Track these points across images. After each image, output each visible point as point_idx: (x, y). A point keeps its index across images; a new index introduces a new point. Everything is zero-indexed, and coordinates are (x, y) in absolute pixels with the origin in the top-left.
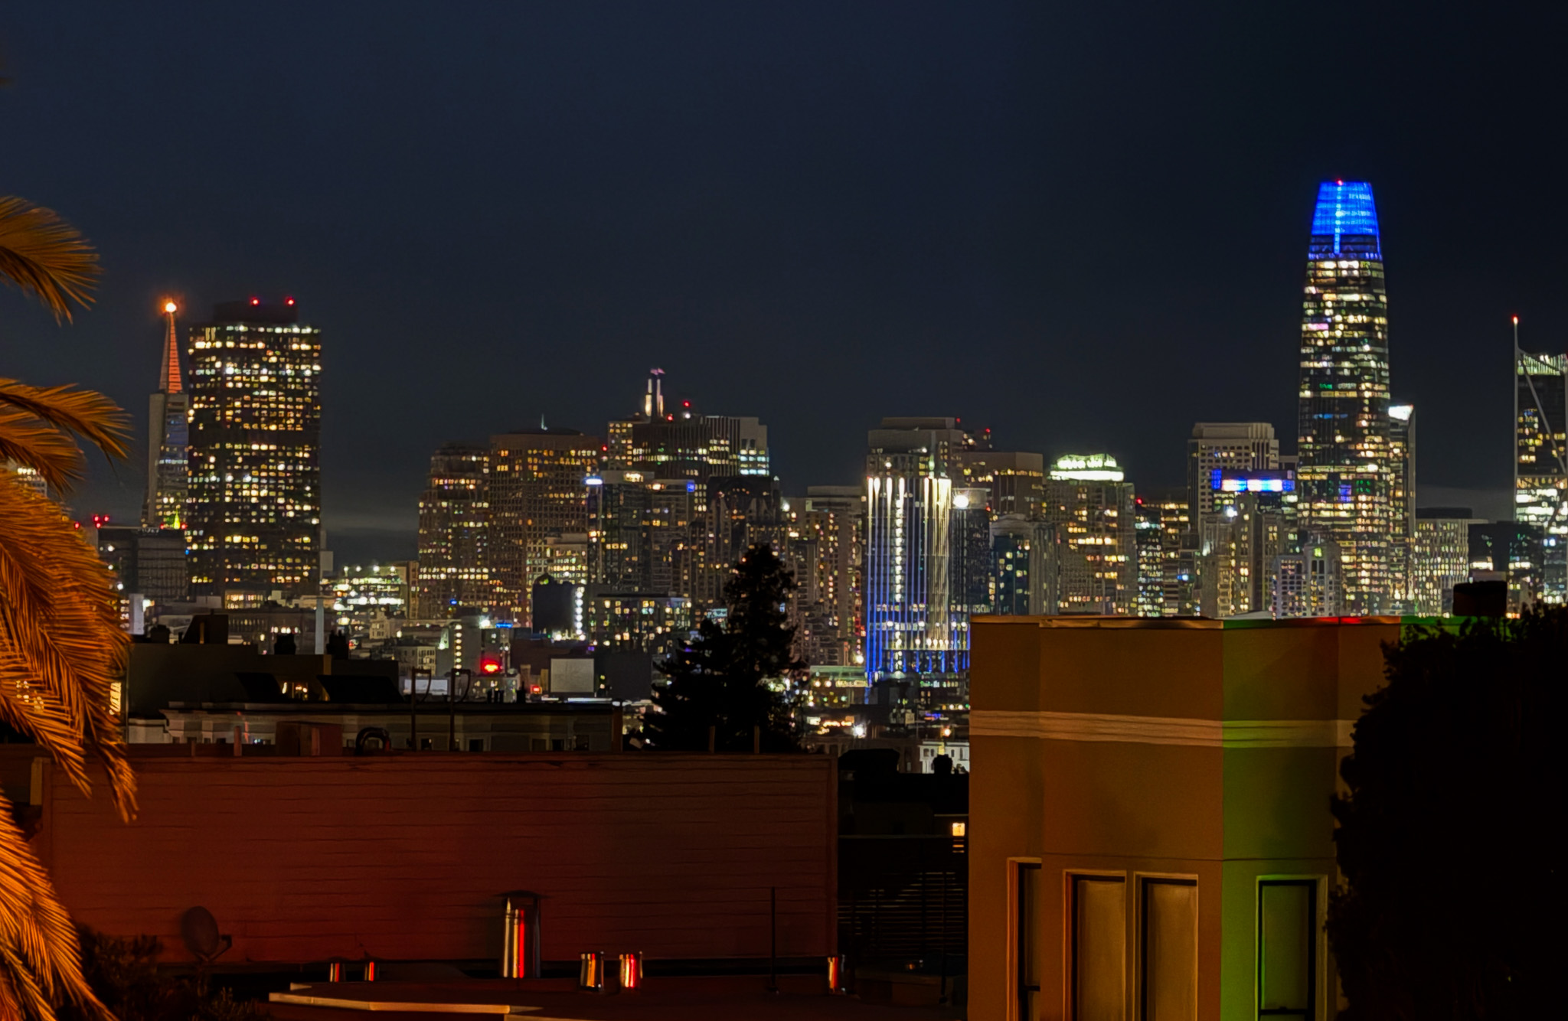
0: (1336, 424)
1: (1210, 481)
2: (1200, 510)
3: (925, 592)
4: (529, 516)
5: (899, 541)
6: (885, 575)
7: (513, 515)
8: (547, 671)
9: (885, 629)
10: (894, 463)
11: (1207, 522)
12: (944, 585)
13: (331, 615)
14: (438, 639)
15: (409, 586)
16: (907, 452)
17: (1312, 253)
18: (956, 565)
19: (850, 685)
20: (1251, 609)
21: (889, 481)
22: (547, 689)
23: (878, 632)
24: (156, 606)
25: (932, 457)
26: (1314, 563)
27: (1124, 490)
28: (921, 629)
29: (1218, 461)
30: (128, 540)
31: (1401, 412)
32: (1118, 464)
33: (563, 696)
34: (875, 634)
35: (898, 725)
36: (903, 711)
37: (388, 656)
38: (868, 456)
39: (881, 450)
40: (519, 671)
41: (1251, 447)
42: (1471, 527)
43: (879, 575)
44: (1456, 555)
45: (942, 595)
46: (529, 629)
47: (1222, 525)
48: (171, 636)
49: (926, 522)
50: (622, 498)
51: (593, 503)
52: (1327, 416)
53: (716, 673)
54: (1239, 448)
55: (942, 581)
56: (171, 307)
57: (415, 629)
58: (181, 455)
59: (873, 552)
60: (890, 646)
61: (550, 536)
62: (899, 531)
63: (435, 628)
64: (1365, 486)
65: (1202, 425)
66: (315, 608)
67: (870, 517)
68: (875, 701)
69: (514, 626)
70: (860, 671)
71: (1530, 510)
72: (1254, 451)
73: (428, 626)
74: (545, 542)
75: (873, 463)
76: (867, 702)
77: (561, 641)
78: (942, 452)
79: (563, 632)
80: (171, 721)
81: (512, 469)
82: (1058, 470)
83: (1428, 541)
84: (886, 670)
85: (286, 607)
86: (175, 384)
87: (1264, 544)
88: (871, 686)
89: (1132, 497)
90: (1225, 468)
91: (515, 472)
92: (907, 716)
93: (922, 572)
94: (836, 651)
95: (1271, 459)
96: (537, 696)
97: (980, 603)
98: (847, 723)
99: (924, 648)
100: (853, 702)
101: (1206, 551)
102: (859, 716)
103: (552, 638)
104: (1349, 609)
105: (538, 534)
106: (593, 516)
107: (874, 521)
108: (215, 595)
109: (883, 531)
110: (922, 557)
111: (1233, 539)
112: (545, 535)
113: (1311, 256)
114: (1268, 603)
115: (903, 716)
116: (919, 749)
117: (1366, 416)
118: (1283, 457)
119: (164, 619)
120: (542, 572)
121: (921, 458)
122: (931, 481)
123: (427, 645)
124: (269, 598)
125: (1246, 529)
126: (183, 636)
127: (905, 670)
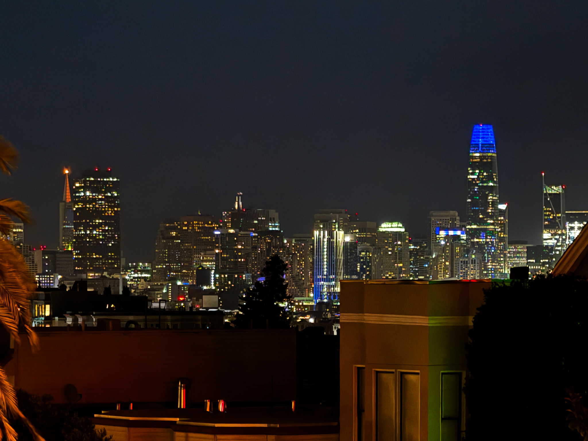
0: (480, 211)
1: (435, 231)
2: (432, 242)
3: (335, 271)
4: (195, 245)
5: (325, 253)
6: (321, 265)
7: (189, 245)
8: (201, 300)
9: (321, 284)
10: (324, 226)
11: (434, 246)
12: (342, 269)
13: (125, 281)
14: (163, 289)
15: (152, 270)
16: (328, 222)
17: (471, 150)
18: (346, 262)
19: (308, 304)
20: (450, 277)
21: (322, 232)
22: (201, 306)
23: (318, 285)
24: (63, 278)
25: (337, 223)
26: (472, 260)
27: (405, 235)
28: (333, 284)
29: (438, 224)
30: (53, 254)
31: (503, 207)
32: (403, 226)
33: (207, 308)
34: (317, 286)
35: (325, 318)
36: (327, 313)
37: (145, 295)
38: (314, 223)
39: (319, 221)
40: (192, 300)
41: (450, 220)
42: (527, 248)
43: (318, 265)
44: (523, 257)
45: (341, 272)
46: (195, 285)
47: (440, 247)
48: (67, 288)
49: (335, 246)
50: (227, 238)
51: (217, 241)
52: (477, 208)
53: (261, 300)
54: (446, 220)
55: (341, 267)
56: (67, 172)
57: (155, 285)
58: (71, 224)
59: (316, 257)
60: (322, 290)
61: (202, 252)
62: (325, 250)
63: (161, 285)
64: (490, 233)
65: (432, 212)
66: (119, 278)
67: (315, 245)
68: (317, 310)
69: (190, 284)
70: (312, 299)
71: (548, 241)
72: (450, 221)
73: (159, 284)
74: (201, 254)
75: (316, 226)
76: (314, 310)
77: (207, 289)
78: (340, 222)
79: (207, 286)
80: (67, 318)
81: (188, 228)
82: (381, 228)
83: (512, 253)
84: (321, 299)
85: (109, 278)
86: (69, 199)
87: (454, 253)
88: (316, 304)
89: (408, 237)
90: (441, 227)
91: (190, 229)
92: (328, 315)
93: (334, 264)
94: (303, 292)
95: (457, 223)
96: (197, 309)
97: (354, 275)
98: (308, 317)
99: (334, 291)
100: (309, 310)
101: (434, 256)
102: (311, 315)
103: (203, 288)
104: (485, 276)
105: (198, 252)
106: (217, 245)
107: (316, 246)
108: (84, 274)
109: (320, 250)
110: (334, 259)
111: (443, 252)
112: (201, 252)
113: (471, 151)
114: (456, 274)
115: (327, 315)
116: (333, 327)
117: (491, 208)
118: (461, 223)
119: (66, 282)
120: (200, 265)
121: (333, 224)
122: (336, 232)
123: (159, 291)
124: (103, 275)
125: (448, 248)
126: (71, 288)
127: (328, 299)
